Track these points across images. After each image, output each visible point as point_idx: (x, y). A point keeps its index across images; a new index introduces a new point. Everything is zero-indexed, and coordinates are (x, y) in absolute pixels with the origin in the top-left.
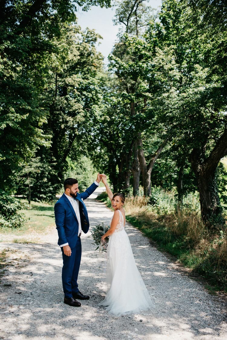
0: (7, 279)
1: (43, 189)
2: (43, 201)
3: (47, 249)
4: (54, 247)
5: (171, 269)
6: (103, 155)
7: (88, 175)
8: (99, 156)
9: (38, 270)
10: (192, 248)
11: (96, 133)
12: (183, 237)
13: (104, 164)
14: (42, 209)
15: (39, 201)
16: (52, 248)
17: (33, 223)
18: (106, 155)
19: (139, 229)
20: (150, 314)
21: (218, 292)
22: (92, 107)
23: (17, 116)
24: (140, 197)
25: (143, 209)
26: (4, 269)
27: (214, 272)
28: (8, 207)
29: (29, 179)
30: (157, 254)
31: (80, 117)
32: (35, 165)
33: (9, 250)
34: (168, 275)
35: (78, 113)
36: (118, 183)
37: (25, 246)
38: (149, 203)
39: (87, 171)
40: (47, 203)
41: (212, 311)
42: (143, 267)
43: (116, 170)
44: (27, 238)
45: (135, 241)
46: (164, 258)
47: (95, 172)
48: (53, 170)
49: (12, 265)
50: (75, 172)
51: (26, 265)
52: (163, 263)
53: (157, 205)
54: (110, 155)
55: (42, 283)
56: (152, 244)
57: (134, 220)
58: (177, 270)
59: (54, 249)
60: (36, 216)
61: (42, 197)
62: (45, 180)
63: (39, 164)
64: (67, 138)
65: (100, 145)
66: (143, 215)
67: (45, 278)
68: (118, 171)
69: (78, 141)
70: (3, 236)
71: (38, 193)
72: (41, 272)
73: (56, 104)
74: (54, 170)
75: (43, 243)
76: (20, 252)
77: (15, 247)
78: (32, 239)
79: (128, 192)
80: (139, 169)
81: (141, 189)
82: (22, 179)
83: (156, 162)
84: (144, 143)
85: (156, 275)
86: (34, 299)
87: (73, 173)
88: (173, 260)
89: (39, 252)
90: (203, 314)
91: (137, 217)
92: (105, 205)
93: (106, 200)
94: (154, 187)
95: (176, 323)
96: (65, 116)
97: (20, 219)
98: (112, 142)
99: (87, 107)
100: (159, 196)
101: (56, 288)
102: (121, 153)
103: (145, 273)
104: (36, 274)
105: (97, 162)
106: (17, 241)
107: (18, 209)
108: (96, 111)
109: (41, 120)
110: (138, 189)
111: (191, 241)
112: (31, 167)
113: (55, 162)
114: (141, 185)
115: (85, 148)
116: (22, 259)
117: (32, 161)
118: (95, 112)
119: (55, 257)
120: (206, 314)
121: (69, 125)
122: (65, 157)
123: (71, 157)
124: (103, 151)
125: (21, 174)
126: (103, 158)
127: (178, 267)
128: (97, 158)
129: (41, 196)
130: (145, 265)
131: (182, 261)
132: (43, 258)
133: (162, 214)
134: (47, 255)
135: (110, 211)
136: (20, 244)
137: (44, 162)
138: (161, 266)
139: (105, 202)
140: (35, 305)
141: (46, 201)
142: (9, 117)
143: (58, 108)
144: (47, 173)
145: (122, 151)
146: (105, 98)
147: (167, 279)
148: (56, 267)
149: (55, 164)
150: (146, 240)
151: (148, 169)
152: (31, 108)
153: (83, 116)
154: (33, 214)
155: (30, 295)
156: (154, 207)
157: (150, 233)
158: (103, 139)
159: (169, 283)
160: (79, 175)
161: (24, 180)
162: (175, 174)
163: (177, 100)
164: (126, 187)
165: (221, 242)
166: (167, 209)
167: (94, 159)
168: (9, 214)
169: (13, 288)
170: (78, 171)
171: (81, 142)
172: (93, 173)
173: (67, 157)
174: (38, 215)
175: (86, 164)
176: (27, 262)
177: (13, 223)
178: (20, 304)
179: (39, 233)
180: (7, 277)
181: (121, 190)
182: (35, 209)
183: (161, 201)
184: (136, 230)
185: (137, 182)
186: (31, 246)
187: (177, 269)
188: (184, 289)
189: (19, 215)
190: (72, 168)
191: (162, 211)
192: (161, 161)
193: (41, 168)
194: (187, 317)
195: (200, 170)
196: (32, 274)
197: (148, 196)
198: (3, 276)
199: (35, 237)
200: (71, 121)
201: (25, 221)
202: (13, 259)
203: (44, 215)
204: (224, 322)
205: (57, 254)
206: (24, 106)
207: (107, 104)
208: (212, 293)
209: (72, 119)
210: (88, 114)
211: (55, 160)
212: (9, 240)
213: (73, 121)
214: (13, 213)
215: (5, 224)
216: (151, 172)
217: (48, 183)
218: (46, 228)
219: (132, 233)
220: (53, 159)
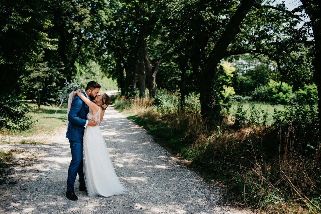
0: (12, 178)
1: (52, 93)
2: (53, 104)
3: (54, 148)
4: (61, 146)
5: (171, 162)
6: (111, 60)
7: (97, 79)
8: (107, 61)
9: (44, 168)
10: (192, 142)
11: (103, 38)
12: (184, 133)
13: (112, 68)
14: (52, 112)
15: (49, 104)
16: (60, 148)
17: (42, 125)
18: (113, 59)
19: (144, 128)
20: (150, 203)
21: (213, 181)
22: (99, 12)
23: (19, 18)
24: (146, 99)
25: (148, 109)
26: (11, 168)
27: (211, 163)
28: (16, 110)
29: (37, 83)
30: (160, 149)
31: (86, 22)
32: (43, 69)
33: (16, 151)
34: (168, 168)
35: (85, 18)
36: (125, 86)
37: (32, 146)
38: (153, 104)
39: (96, 76)
40: (56, 106)
41: (207, 197)
42: (146, 161)
43: (123, 74)
44: (35, 139)
45: (140, 138)
46: (166, 153)
47: (104, 77)
48: (61, 75)
49: (19, 164)
50: (84, 77)
51: (33, 164)
52: (164, 157)
53: (161, 106)
54: (117, 60)
55: (48, 180)
56: (155, 141)
57: (140, 120)
58: (177, 163)
59: (62, 148)
60: (45, 118)
61: (52, 101)
62: (54, 84)
63: (47, 69)
64: (75, 43)
65: (107, 50)
66: (148, 115)
67: (51, 175)
68: (125, 75)
69: (86, 47)
70: (11, 137)
71: (47, 97)
72: (47, 169)
73: (62, 9)
74: (63, 75)
75: (51, 142)
76: (27, 152)
77: (23, 148)
78: (40, 139)
79: (135, 94)
80: (145, 72)
81: (147, 91)
82: (31, 83)
83: (160, 65)
84: (150, 48)
85: (158, 168)
86: (39, 194)
87: (83, 78)
88: (174, 154)
89: (46, 151)
90: (199, 200)
91: (142, 117)
92: (113, 107)
93: (114, 102)
94: (160, 90)
95: (173, 209)
96: (72, 21)
97: (28, 121)
98: (118, 47)
99: (93, 12)
100: (163, 97)
101: (61, 183)
102: (128, 58)
103: (148, 167)
104: (43, 172)
105: (105, 67)
106: (24, 141)
107: (26, 111)
108: (103, 17)
109: (46, 23)
110: (144, 92)
111: (190, 136)
112: (39, 72)
113: (63, 66)
114: (147, 88)
115: (92, 54)
116: (28, 159)
117: (39, 66)
118: (101, 17)
119: (62, 155)
120: (201, 200)
121: (76, 29)
122: (74, 62)
123: (79, 62)
124: (110, 56)
125: (30, 79)
126: (110, 63)
127: (178, 160)
128: (105, 63)
129: (50, 99)
130: (147, 160)
131: (182, 154)
132: (50, 157)
133: (166, 113)
134: (54, 154)
135: (118, 113)
136: (27, 145)
137: (52, 66)
138: (163, 159)
139: (114, 104)
140: (39, 199)
141: (56, 105)
142: (11, 19)
143: (64, 13)
144: (55, 78)
145: (128, 55)
146: (111, 4)
147: (167, 171)
148: (63, 164)
149: (63, 68)
150: (150, 137)
151: (153, 72)
152: (34, 11)
153: (89, 21)
154: (43, 117)
155: (35, 191)
156: (158, 107)
157: (153, 131)
158: (110, 44)
159: (169, 175)
160: (88, 80)
161: (32, 85)
162: (179, 78)
163: (179, 4)
164: (133, 89)
165: (218, 136)
166: (171, 108)
167: (102, 64)
168: (17, 117)
169: (18, 185)
170: (87, 76)
171: (89, 47)
172: (102, 78)
173: (76, 62)
174: (47, 118)
175: (95, 69)
176: (33, 161)
177: (21, 126)
178: (24, 200)
179: (47, 134)
180: (13, 176)
181: (129, 93)
182: (45, 112)
183: (165, 102)
184: (142, 129)
185: (143, 85)
186: (38, 146)
187: (177, 161)
188: (183, 179)
189: (27, 118)
190: (81, 73)
191: (166, 111)
192: (166, 65)
193: (50, 73)
194: (184, 203)
195: (200, 71)
196: (38, 171)
197: (154, 97)
198: (8, 174)
199: (43, 138)
200: (78, 26)
201: (34, 123)
202: (20, 159)
203: (53, 118)
204: (217, 206)
205: (64, 152)
206: (26, 8)
207: (113, 10)
208: (207, 181)
209: (78, 24)
210: (95, 20)
211: (63, 64)
212: (17, 141)
213: (79, 26)
214: (21, 115)
215: (13, 127)
216: (155, 75)
217: (57, 87)
218: (55, 129)
219: (137, 131)
220: (61, 64)
